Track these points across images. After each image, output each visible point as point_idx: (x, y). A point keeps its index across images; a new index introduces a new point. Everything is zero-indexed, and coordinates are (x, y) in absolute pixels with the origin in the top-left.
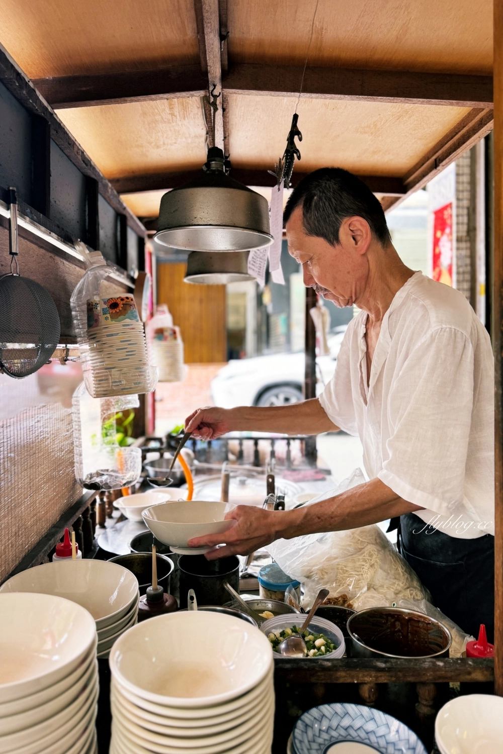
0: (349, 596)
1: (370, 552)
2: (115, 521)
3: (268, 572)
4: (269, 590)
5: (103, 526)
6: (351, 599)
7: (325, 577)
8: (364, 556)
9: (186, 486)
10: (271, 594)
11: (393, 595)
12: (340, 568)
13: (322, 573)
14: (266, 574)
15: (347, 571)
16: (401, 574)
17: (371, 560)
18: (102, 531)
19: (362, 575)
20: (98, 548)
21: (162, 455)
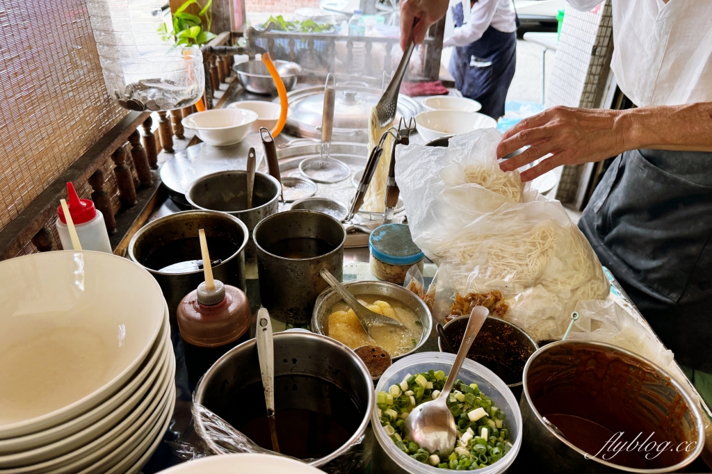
0: (504, 292)
1: (543, 232)
2: (187, 143)
3: (383, 237)
4: (383, 263)
5: (170, 150)
6: (507, 296)
7: (469, 262)
8: (534, 238)
9: (278, 100)
10: (385, 267)
11: (569, 295)
12: (493, 253)
13: (463, 256)
14: (380, 241)
15: (503, 257)
16: (583, 262)
17: (543, 244)
18: (169, 156)
19: (527, 265)
20: (159, 183)
21: (252, 58)
